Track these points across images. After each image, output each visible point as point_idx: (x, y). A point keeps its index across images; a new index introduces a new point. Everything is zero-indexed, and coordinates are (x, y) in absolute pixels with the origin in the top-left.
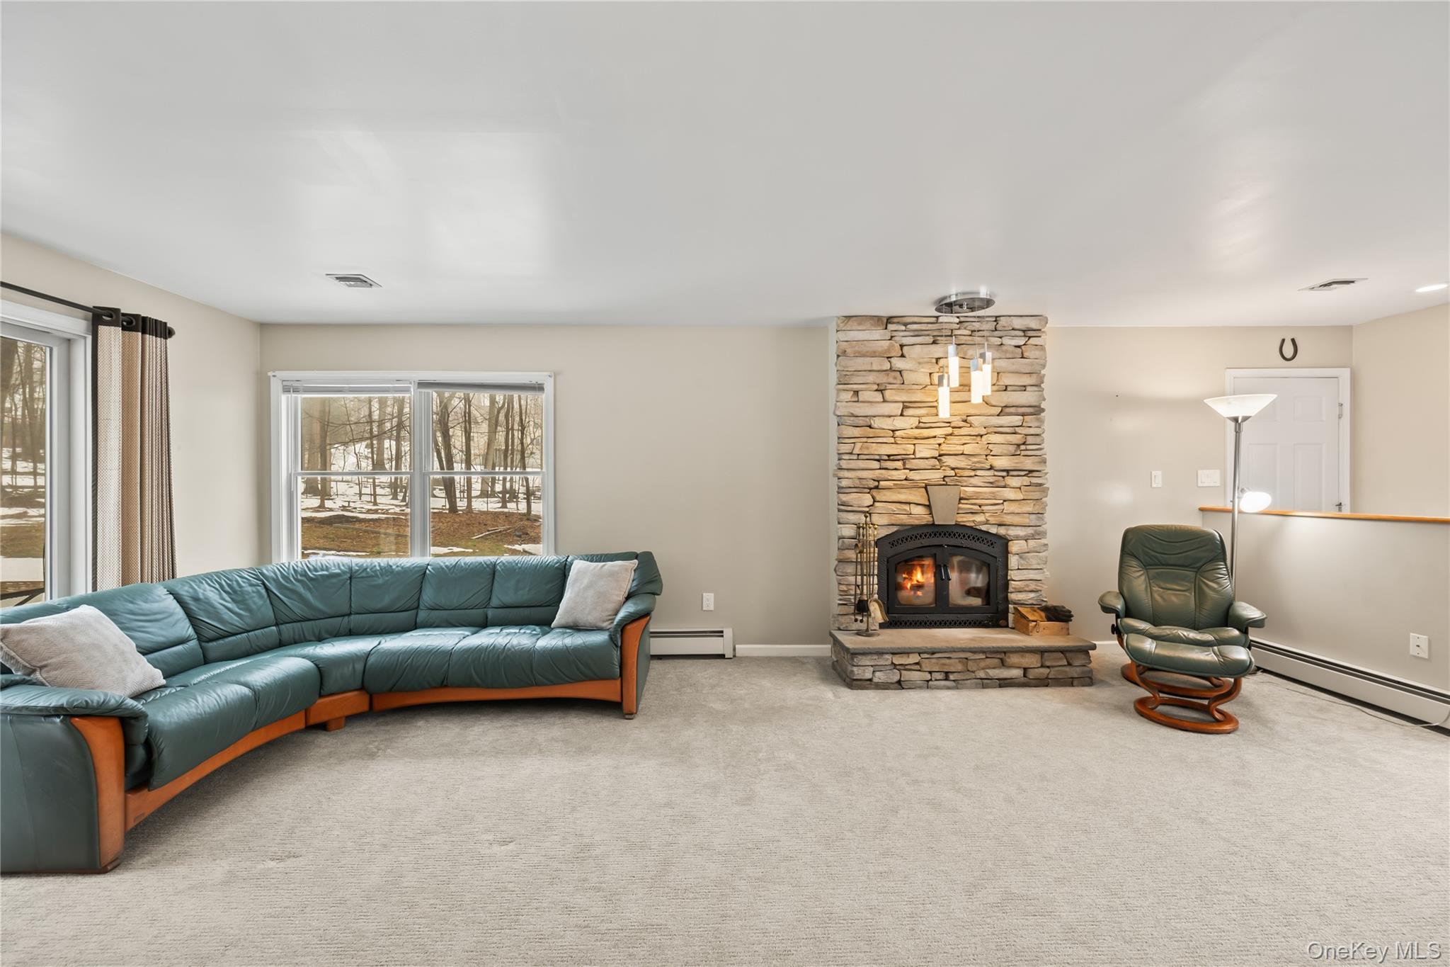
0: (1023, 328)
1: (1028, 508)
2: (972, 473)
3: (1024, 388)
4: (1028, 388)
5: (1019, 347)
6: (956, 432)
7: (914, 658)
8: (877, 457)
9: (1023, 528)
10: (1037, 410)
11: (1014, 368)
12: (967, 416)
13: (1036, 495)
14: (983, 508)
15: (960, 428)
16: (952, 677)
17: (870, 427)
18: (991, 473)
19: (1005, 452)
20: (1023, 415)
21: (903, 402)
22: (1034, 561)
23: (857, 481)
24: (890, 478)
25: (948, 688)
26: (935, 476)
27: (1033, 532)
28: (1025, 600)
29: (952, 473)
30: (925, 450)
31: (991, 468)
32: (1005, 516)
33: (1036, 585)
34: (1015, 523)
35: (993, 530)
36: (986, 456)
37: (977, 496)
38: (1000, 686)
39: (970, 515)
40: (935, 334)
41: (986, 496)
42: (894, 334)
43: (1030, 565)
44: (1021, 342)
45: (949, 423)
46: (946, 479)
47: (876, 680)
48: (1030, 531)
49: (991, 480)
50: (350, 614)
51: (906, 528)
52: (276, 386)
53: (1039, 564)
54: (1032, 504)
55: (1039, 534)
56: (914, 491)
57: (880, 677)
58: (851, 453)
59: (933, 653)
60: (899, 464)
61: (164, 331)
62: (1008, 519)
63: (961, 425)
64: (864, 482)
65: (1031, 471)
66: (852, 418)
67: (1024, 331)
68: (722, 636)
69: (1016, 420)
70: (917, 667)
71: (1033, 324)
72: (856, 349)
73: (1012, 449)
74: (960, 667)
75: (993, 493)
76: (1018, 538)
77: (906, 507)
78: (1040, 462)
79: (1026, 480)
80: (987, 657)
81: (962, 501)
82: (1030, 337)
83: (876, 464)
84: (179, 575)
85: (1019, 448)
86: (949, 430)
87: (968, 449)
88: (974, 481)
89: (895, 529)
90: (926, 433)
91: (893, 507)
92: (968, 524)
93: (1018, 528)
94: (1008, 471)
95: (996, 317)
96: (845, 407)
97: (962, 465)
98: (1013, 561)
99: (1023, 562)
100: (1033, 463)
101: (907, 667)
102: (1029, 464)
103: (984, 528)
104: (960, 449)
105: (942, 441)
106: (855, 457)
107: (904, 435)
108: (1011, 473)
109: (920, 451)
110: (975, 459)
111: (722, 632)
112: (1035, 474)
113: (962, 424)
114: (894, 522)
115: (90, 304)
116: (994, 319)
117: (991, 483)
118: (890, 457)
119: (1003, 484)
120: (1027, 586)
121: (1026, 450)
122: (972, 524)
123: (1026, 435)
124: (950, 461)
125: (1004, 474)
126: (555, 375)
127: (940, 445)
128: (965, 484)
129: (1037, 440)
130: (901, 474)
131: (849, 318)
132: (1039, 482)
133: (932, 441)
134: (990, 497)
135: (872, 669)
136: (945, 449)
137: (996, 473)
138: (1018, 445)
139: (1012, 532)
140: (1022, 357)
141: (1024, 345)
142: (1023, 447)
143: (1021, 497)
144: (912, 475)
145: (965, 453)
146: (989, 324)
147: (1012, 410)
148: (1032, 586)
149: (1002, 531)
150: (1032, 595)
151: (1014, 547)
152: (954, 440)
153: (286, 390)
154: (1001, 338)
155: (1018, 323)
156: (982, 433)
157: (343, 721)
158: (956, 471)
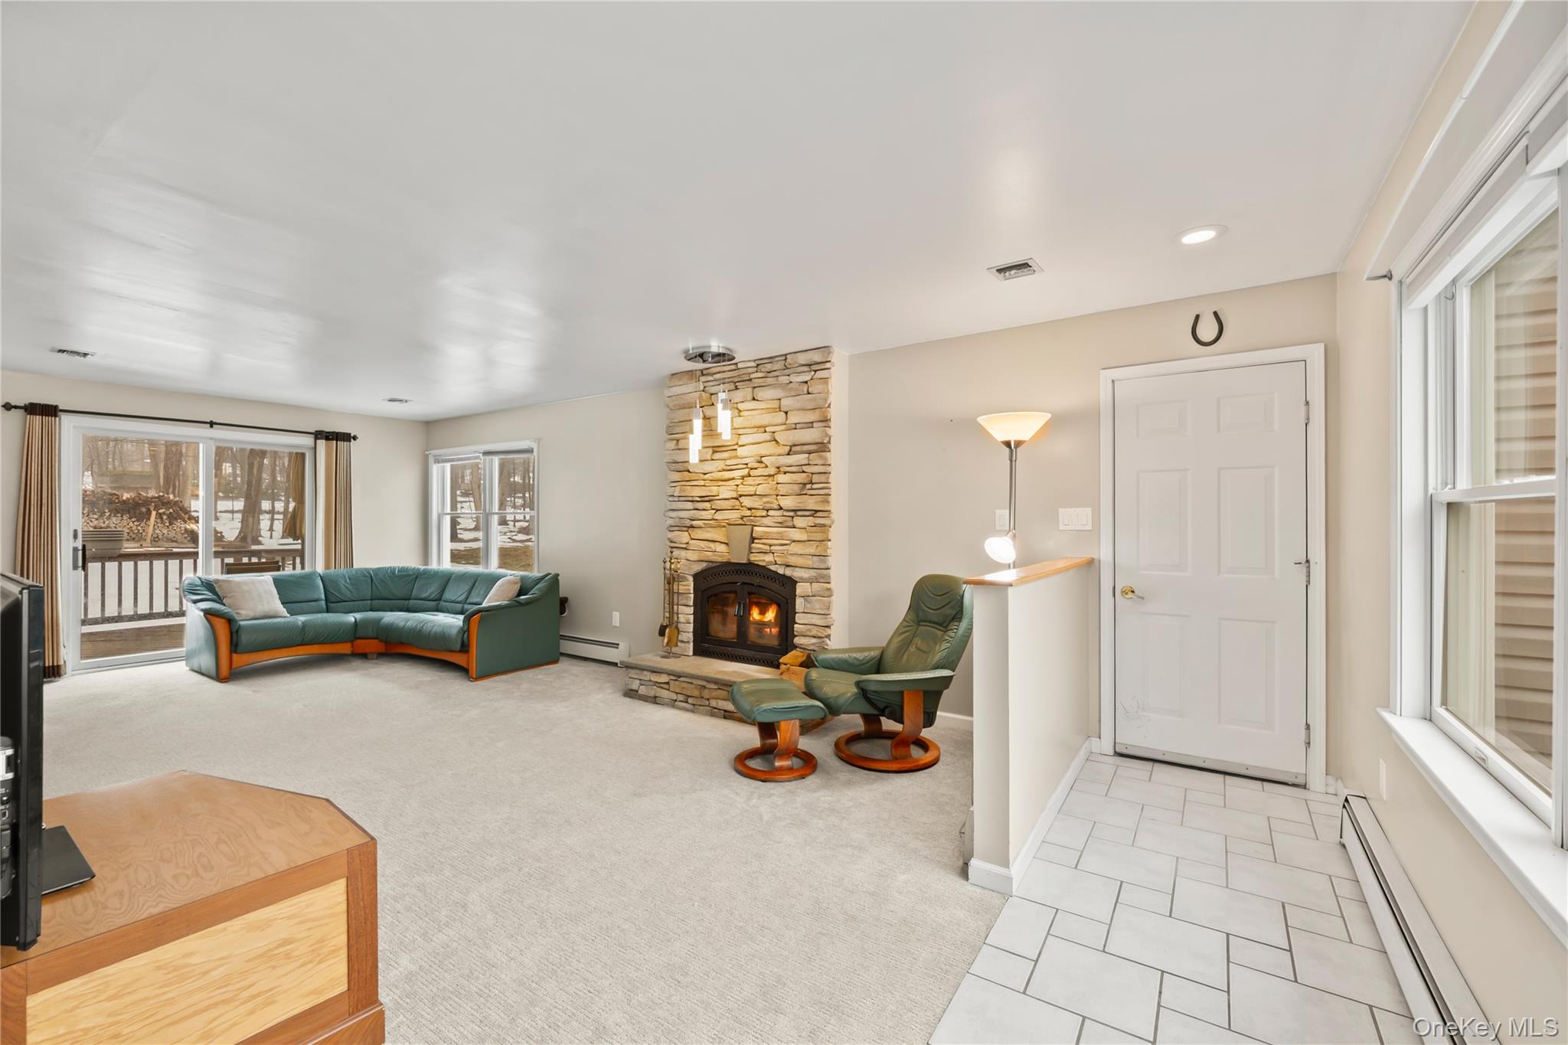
0: (809, 362)
1: (811, 549)
2: (764, 513)
3: (810, 425)
4: (815, 425)
5: (806, 382)
6: (752, 473)
7: (664, 678)
8: (691, 499)
9: (807, 570)
10: (822, 447)
11: (798, 405)
12: (761, 457)
13: (819, 536)
14: (772, 548)
15: (756, 469)
16: (690, 700)
17: (689, 471)
18: (780, 513)
19: (790, 492)
20: (810, 453)
21: (713, 447)
22: (817, 606)
23: (677, 520)
24: (701, 518)
25: (686, 710)
26: (733, 516)
27: (815, 574)
28: (806, 645)
29: (748, 513)
30: (726, 491)
31: (781, 509)
32: (789, 557)
33: (817, 631)
34: (798, 564)
35: (781, 571)
36: (777, 495)
37: (766, 536)
38: (725, 718)
39: (762, 554)
40: (736, 380)
41: (774, 536)
42: (706, 384)
43: (815, 609)
44: (806, 377)
45: (747, 464)
46: (744, 519)
47: (640, 692)
48: (813, 573)
49: (780, 519)
50: (410, 599)
51: (714, 565)
52: (431, 460)
53: (821, 609)
54: (815, 547)
55: (823, 578)
56: (717, 530)
57: (643, 690)
58: (673, 496)
59: (680, 677)
60: (707, 505)
61: (347, 437)
62: (792, 560)
63: (756, 467)
64: (683, 521)
65: (816, 511)
66: (674, 465)
67: (810, 365)
68: (617, 648)
69: (801, 458)
70: (666, 686)
71: (816, 357)
72: (676, 402)
73: (796, 488)
74: (696, 693)
75: (780, 533)
76: (804, 580)
77: (712, 545)
78: (822, 502)
79: (811, 521)
80: (719, 689)
81: (755, 541)
82: (815, 371)
83: (690, 505)
84: (354, 567)
85: (805, 487)
86: (745, 472)
87: (760, 490)
88: (766, 521)
89: (704, 565)
90: (727, 475)
91: (702, 544)
92: (761, 564)
93: (803, 570)
94: (795, 511)
95: (786, 355)
96: (670, 454)
97: (756, 505)
98: (800, 604)
99: (808, 606)
100: (816, 502)
101: (662, 685)
102: (811, 503)
103: (773, 568)
104: (751, 490)
105: (739, 482)
106: (676, 499)
107: (711, 478)
108: (799, 513)
109: (723, 493)
110: (765, 499)
111: (618, 644)
112: (819, 514)
113: (756, 465)
114: (702, 558)
115: (313, 431)
116: (784, 358)
117: (781, 523)
118: (704, 499)
119: (791, 524)
120: (810, 630)
121: (812, 489)
122: (763, 564)
123: (812, 474)
124: (747, 502)
125: (792, 514)
126: (539, 441)
127: (737, 485)
128: (757, 524)
129: (823, 478)
130: (708, 515)
131: (673, 375)
132: (823, 523)
133: (731, 483)
134: (778, 537)
135: (638, 682)
136: (742, 489)
137: (786, 513)
138: (805, 484)
139: (796, 574)
140: (809, 393)
141: (812, 379)
142: (808, 486)
143: (805, 537)
144: (719, 516)
145: (757, 493)
146: (780, 363)
147: (798, 448)
148: (814, 632)
149: (788, 572)
150: (814, 641)
151: (800, 589)
152: (749, 481)
153: (437, 461)
154: (789, 375)
155: (803, 359)
156: (772, 473)
157: (375, 656)
158: (753, 511)
